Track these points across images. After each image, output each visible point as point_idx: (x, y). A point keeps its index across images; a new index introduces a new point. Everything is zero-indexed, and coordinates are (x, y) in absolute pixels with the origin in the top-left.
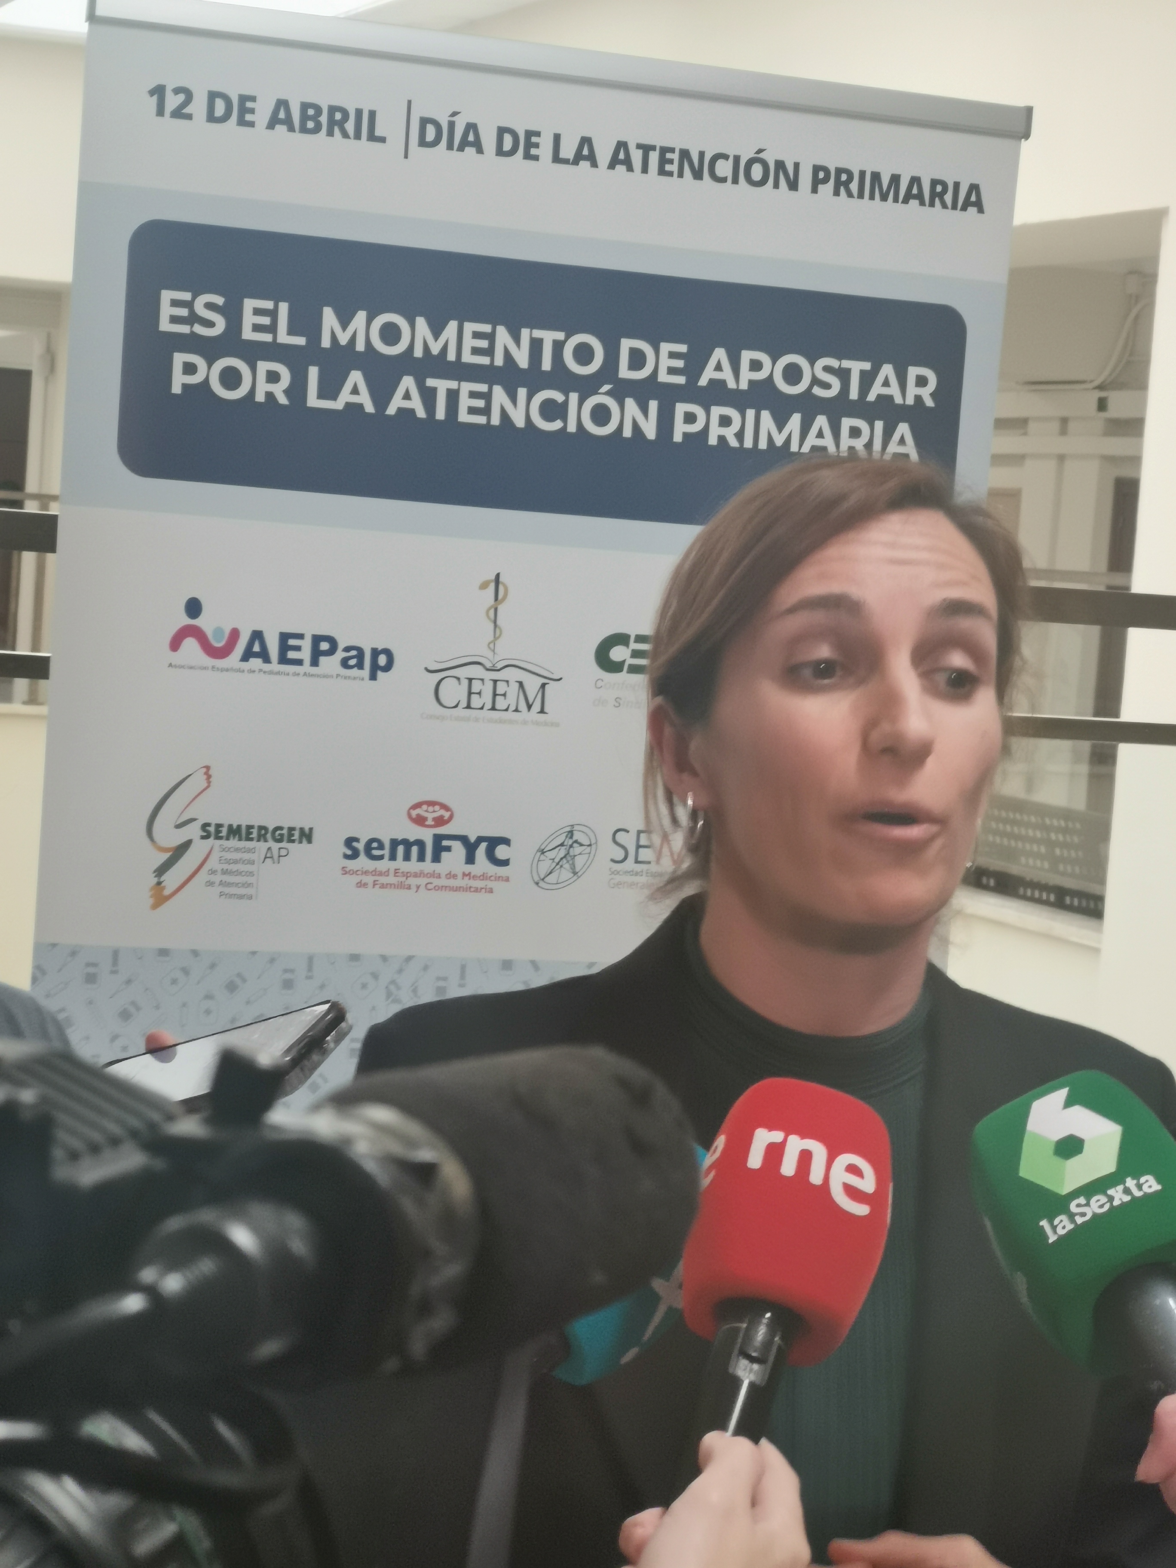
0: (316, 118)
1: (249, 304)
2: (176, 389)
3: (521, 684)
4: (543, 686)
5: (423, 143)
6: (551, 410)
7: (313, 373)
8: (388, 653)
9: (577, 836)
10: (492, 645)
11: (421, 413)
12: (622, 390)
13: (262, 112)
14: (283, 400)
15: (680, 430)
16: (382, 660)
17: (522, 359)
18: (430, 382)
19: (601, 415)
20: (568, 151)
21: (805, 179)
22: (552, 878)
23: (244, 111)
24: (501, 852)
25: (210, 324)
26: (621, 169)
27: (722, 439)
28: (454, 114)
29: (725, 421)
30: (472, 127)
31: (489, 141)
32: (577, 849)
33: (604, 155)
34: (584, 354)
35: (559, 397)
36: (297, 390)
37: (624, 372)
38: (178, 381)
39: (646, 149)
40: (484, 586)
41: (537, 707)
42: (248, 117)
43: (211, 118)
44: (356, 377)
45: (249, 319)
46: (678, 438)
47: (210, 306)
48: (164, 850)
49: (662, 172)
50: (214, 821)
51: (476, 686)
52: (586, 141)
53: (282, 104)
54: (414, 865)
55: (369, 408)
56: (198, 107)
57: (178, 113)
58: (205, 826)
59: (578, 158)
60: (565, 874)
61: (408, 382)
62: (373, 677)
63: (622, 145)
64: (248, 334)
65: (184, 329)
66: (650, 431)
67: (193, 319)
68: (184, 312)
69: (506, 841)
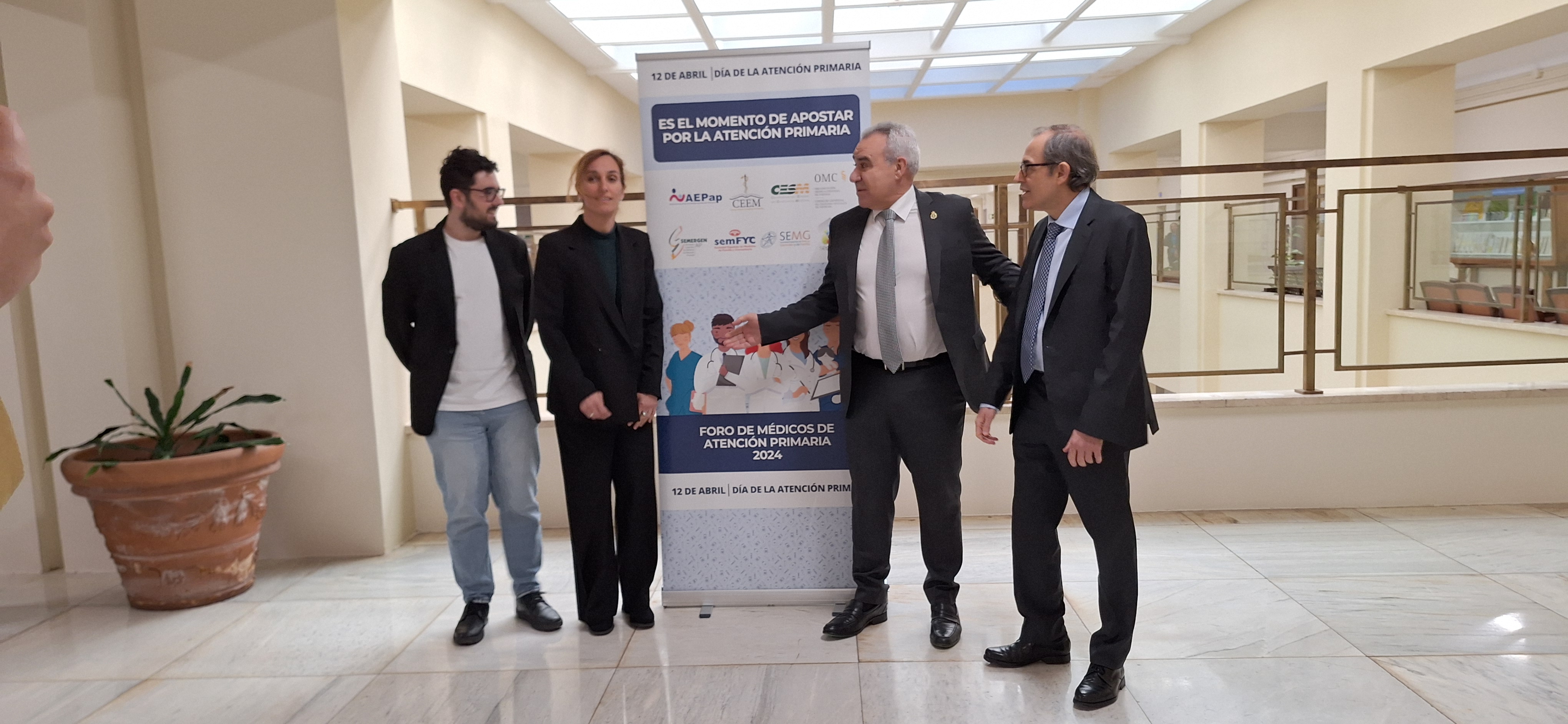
0: (690, 75)
1: (679, 120)
2: (665, 142)
3: (754, 201)
4: (759, 200)
5: (716, 76)
6: (754, 134)
7: (696, 134)
8: (720, 196)
9: (772, 235)
10: (746, 191)
11: (722, 139)
12: (771, 127)
13: (677, 75)
14: (689, 141)
15: (787, 135)
16: (719, 198)
17: (746, 124)
18: (724, 132)
19: (766, 133)
20: (751, 72)
21: (812, 69)
22: (766, 245)
23: (673, 76)
24: (753, 240)
25: (670, 126)
26: (765, 74)
27: (798, 135)
28: (723, 68)
29: (798, 131)
30: (727, 71)
31: (732, 73)
32: (771, 238)
33: (760, 71)
34: (760, 120)
35: (755, 130)
36: (692, 138)
37: (771, 122)
38: (665, 140)
39: (771, 69)
40: (742, 178)
41: (758, 205)
42: (675, 77)
43: (666, 79)
44: (706, 133)
45: (680, 123)
46: (786, 136)
47: (671, 122)
48: (673, 246)
49: (776, 73)
50: (684, 239)
51: (743, 202)
52: (756, 69)
53: (682, 73)
54: (732, 245)
55: (710, 140)
56: (663, 77)
57: (659, 79)
58: (682, 240)
59: (754, 73)
60: (769, 244)
61: (718, 132)
62: (717, 202)
63: (765, 69)
64: (680, 127)
65: (665, 128)
66: (779, 136)
67: (667, 125)
68: (665, 124)
69: (754, 238)
